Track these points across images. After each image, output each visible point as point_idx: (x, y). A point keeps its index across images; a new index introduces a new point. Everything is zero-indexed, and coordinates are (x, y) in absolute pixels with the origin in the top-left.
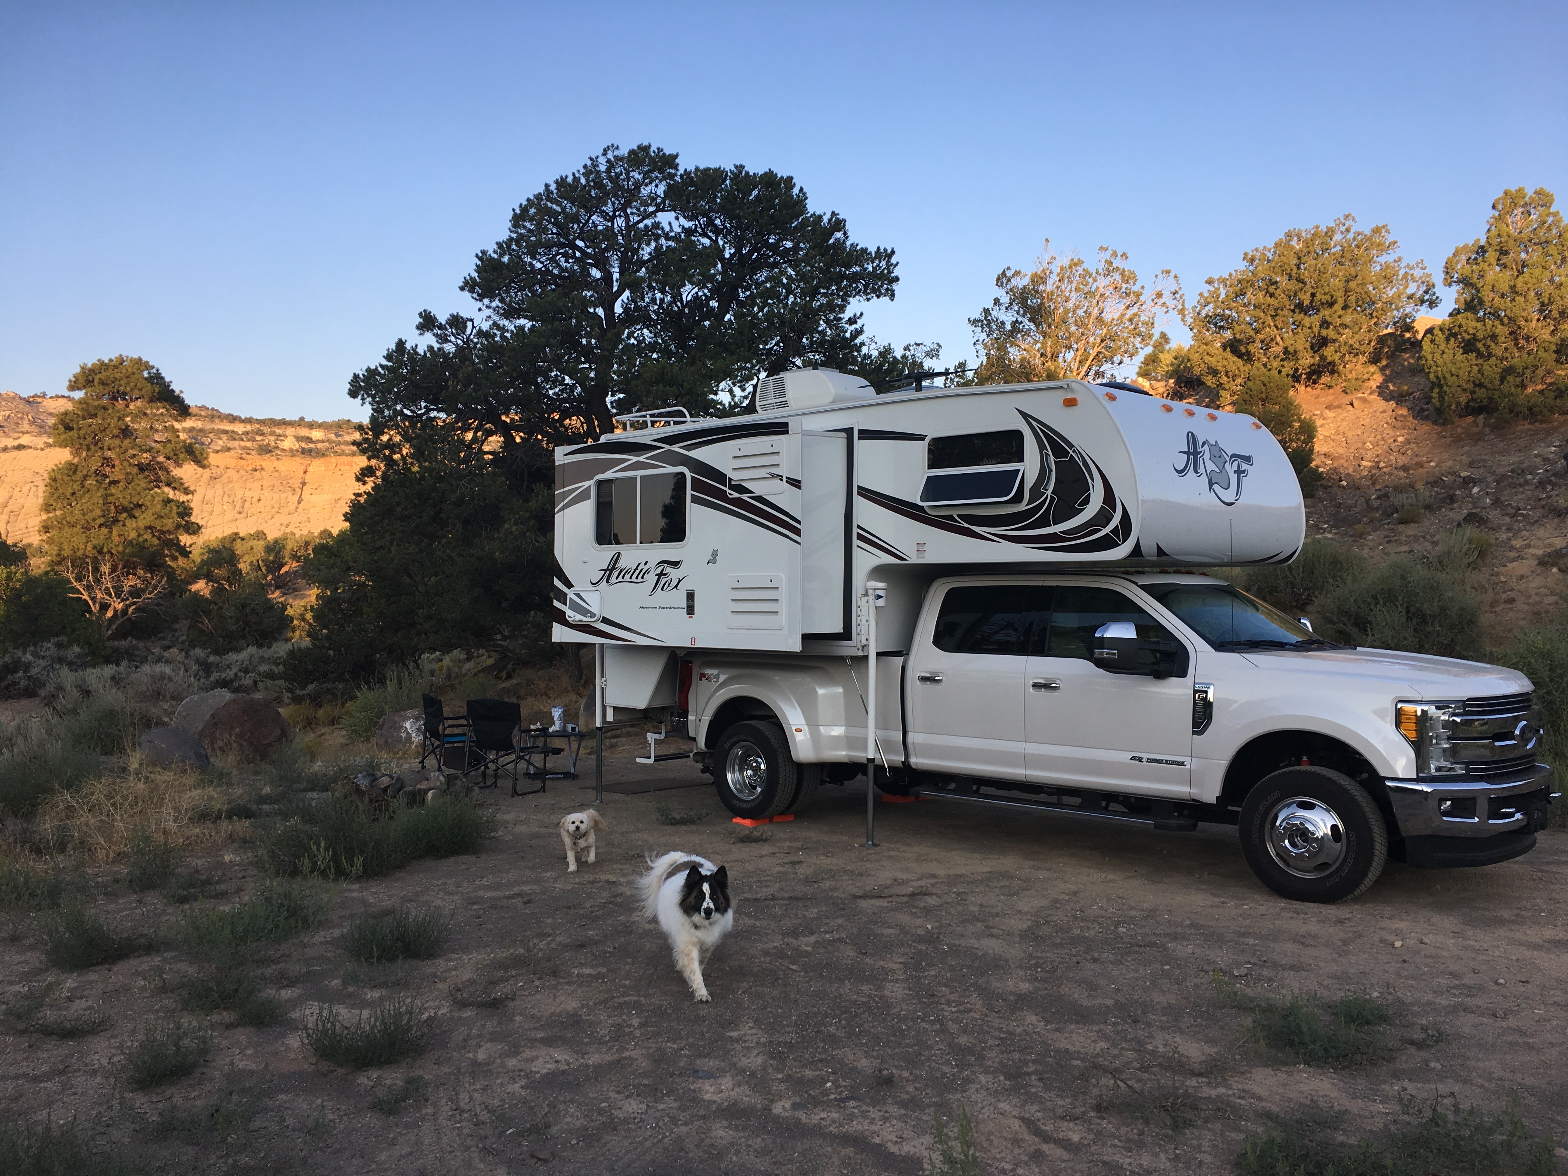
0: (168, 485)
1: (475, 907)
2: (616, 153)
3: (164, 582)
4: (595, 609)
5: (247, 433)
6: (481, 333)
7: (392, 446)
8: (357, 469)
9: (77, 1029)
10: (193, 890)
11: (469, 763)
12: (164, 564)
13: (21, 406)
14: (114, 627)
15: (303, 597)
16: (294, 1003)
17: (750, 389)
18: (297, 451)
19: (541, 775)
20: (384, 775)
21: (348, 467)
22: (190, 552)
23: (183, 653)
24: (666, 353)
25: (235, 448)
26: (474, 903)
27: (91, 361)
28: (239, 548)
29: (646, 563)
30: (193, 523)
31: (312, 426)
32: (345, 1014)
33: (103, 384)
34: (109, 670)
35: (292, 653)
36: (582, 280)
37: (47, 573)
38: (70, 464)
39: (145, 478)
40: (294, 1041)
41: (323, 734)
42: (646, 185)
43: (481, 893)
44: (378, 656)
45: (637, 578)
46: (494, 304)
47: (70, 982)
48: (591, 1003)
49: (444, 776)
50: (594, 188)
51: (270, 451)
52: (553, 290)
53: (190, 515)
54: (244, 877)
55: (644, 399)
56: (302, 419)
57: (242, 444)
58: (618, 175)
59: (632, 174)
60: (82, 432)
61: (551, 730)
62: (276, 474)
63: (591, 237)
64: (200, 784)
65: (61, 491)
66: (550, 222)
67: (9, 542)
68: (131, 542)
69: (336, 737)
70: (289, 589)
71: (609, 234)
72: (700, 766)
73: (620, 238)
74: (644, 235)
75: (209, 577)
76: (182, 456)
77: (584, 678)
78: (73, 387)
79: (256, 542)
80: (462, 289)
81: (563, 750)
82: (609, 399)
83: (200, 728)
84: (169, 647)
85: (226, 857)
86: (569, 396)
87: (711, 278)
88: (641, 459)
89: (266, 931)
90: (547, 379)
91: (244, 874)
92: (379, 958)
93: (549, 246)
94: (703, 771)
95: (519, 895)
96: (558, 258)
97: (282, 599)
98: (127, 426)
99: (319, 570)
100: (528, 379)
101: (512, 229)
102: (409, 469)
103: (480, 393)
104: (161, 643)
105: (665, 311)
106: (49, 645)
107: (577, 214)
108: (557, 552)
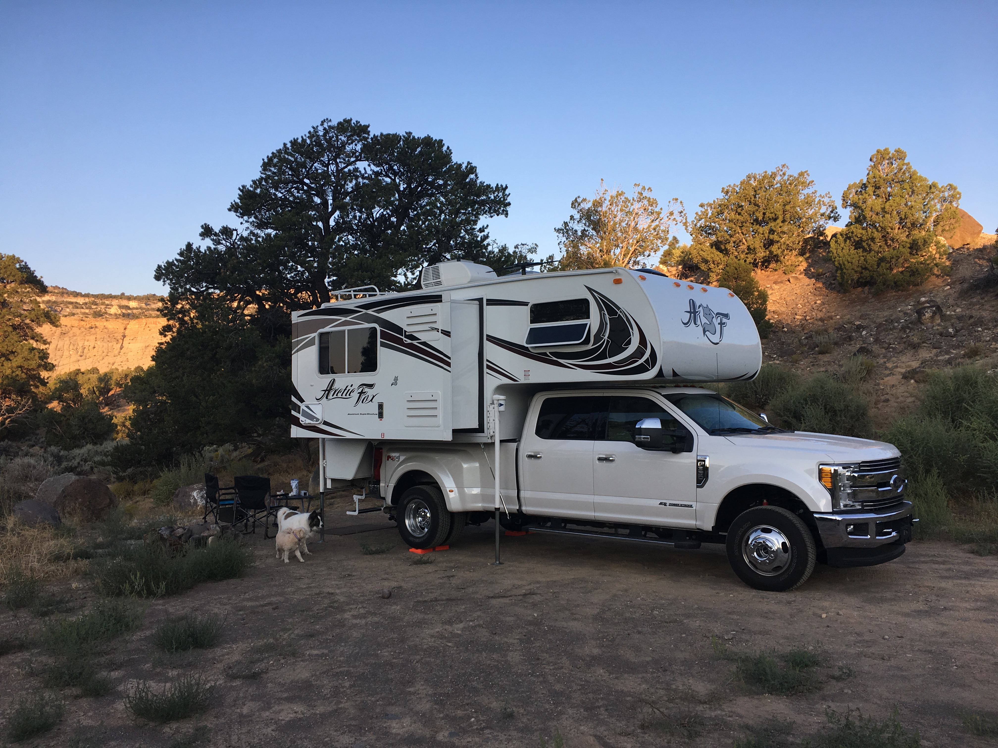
0: (33, 338)
1: (241, 613)
2: (329, 124)
3: (29, 403)
4: (319, 416)
5: (86, 304)
6: (242, 239)
7: (183, 311)
8: (160, 327)
10: (51, 608)
11: (236, 518)
12: (30, 391)
15: (124, 411)
16: (120, 680)
17: (417, 273)
18: (120, 315)
20: (179, 528)
21: (154, 325)
22: (48, 383)
23: (43, 450)
24: (363, 251)
25: (78, 314)
26: (240, 610)
28: (81, 379)
29: (352, 386)
30: (49, 363)
31: (129, 298)
32: (155, 687)
35: (116, 448)
36: (308, 204)
39: (17, 334)
40: (120, 706)
41: (138, 501)
42: (349, 144)
43: (245, 603)
44: (175, 448)
45: (346, 395)
46: (251, 220)
48: (318, 673)
49: (219, 527)
50: (315, 146)
51: (102, 315)
52: (289, 211)
53: (47, 358)
54: (85, 598)
55: (349, 280)
56: (123, 294)
57: (83, 310)
58: (331, 138)
59: (340, 137)
61: (290, 495)
62: (106, 330)
63: (314, 177)
64: (55, 537)
66: (287, 167)
68: (7, 376)
69: (147, 503)
70: (114, 406)
71: (326, 175)
72: (388, 515)
73: (332, 177)
74: (348, 176)
75: (60, 399)
76: (42, 319)
77: (312, 460)
79: (92, 375)
80: (230, 210)
82: (326, 280)
83: (55, 499)
84: (33, 446)
85: (73, 585)
86: (300, 279)
87: (392, 203)
88: (348, 319)
89: (101, 633)
90: (286, 268)
91: (85, 595)
92: (177, 649)
93: (286, 182)
94: (390, 519)
95: (269, 604)
96: (292, 190)
97: (110, 413)
98: (5, 300)
99: (135, 393)
100: (274, 267)
101: (262, 172)
102: (195, 326)
103: (242, 277)
104: (27, 443)
105: (363, 224)
107: (305, 162)
108: (293, 380)
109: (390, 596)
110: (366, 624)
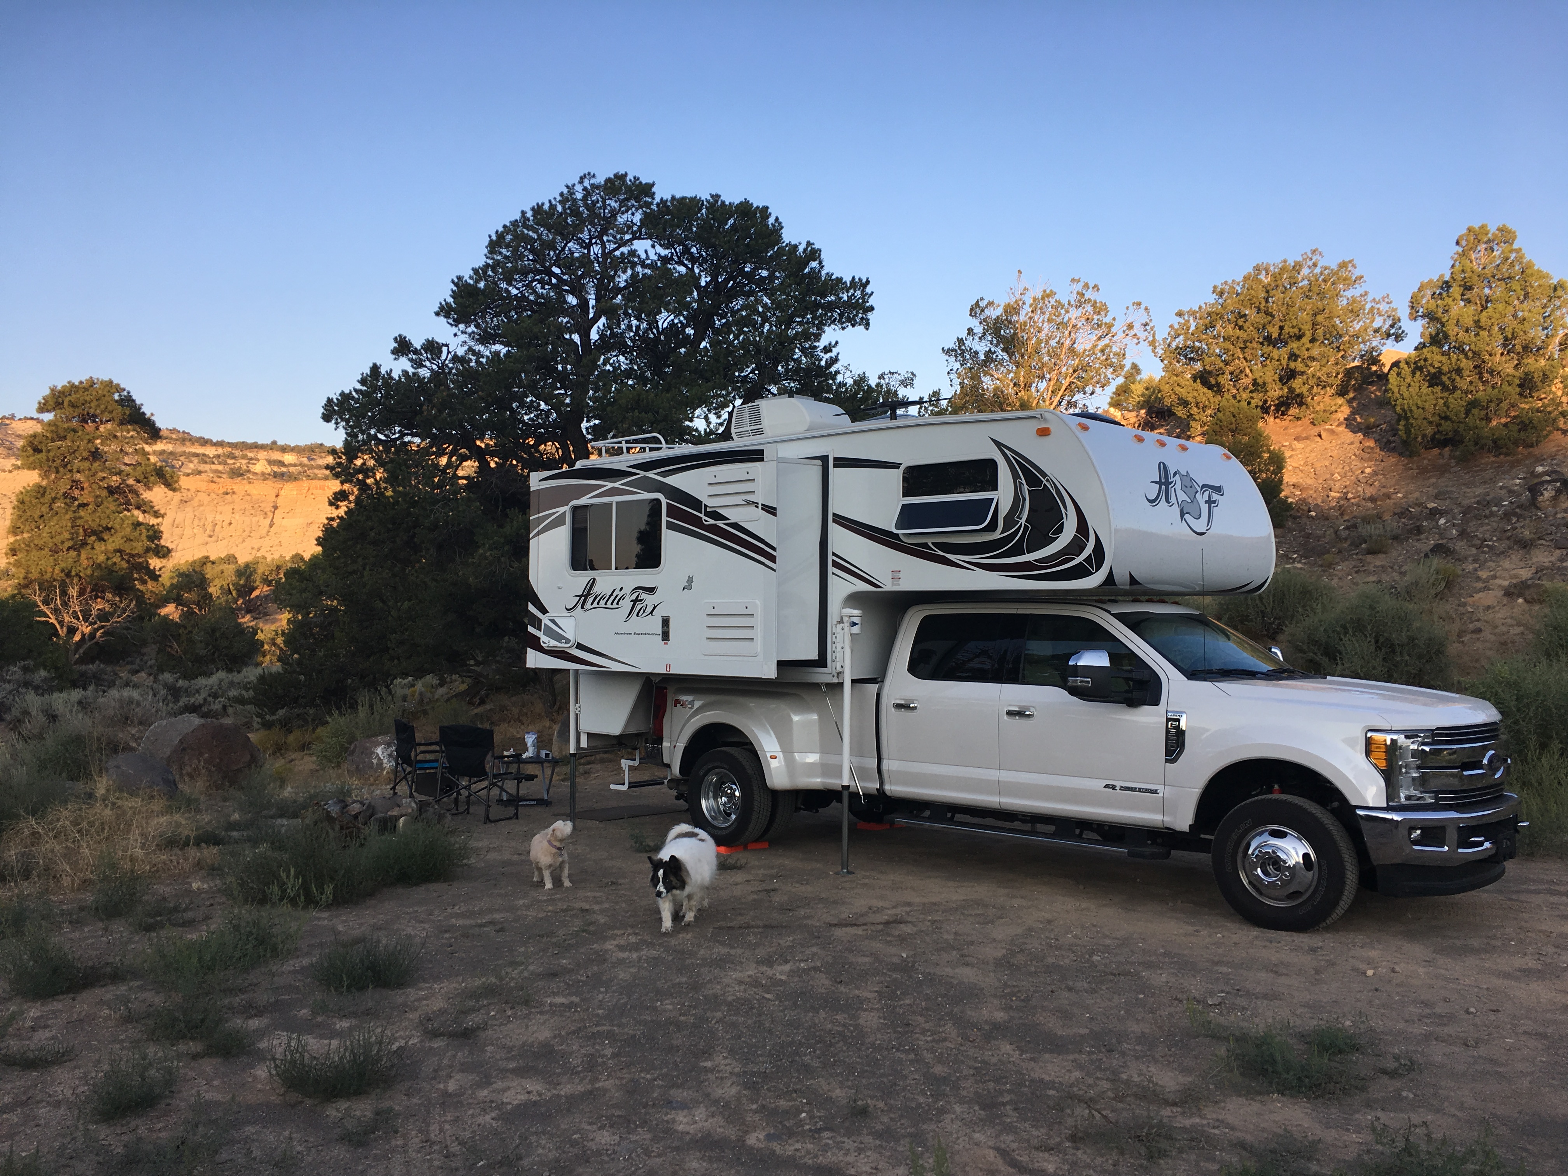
0: (138, 508)
1: (447, 935)
2: (592, 181)
3: (132, 606)
4: (570, 635)
5: (218, 456)
6: (456, 359)
7: (365, 470)
8: (330, 494)
9: (41, 1060)
10: (159, 918)
11: (441, 790)
12: (133, 588)
14: (81, 651)
15: (274, 621)
16: (261, 1033)
17: (725, 416)
18: (269, 474)
19: (514, 801)
20: (355, 802)
21: (321, 491)
22: (160, 576)
23: (152, 678)
24: (641, 379)
25: (206, 472)
26: (446, 932)
27: (61, 383)
28: (210, 572)
29: (621, 589)
30: (163, 547)
31: (284, 449)
32: (314, 1044)
33: (73, 406)
34: (76, 695)
35: (262, 678)
36: (558, 307)
37: (14, 596)
38: (39, 486)
39: (115, 501)
40: (261, 1072)
41: (292, 760)
42: (623, 213)
43: (453, 921)
44: (349, 680)
45: (612, 604)
46: (469, 330)
47: (34, 1011)
48: (563, 1033)
49: (415, 802)
50: (570, 215)
51: (242, 475)
52: (529, 316)
53: (160, 538)
54: (212, 905)
56: (274, 443)
57: (213, 467)
58: (594, 203)
59: (608, 202)
60: (51, 454)
61: (524, 756)
62: (248, 498)
63: (568, 264)
64: (168, 810)
65: (29, 513)
66: (526, 249)
68: (100, 565)
69: (306, 763)
70: (259, 613)
71: (585, 261)
72: (674, 793)
73: (596, 265)
74: (621, 262)
75: (179, 601)
76: (152, 479)
77: (558, 704)
78: (42, 409)
79: (226, 566)
80: (437, 314)
81: (536, 776)
82: (584, 425)
83: (168, 753)
84: (137, 672)
85: (193, 885)
86: (544, 422)
87: (687, 306)
88: (617, 485)
89: (234, 960)
90: (522, 405)
91: (211, 901)
92: (349, 988)
93: (524, 272)
94: (677, 798)
95: (492, 923)
96: (534, 284)
97: (253, 623)
98: (97, 449)
99: (291, 594)
100: (504, 404)
101: (488, 255)
102: (383, 493)
103: (455, 418)
104: (129, 667)
105: (641, 338)
106: (16, 669)
107: (553, 241)
108: (532, 578)
110: (640, 959)
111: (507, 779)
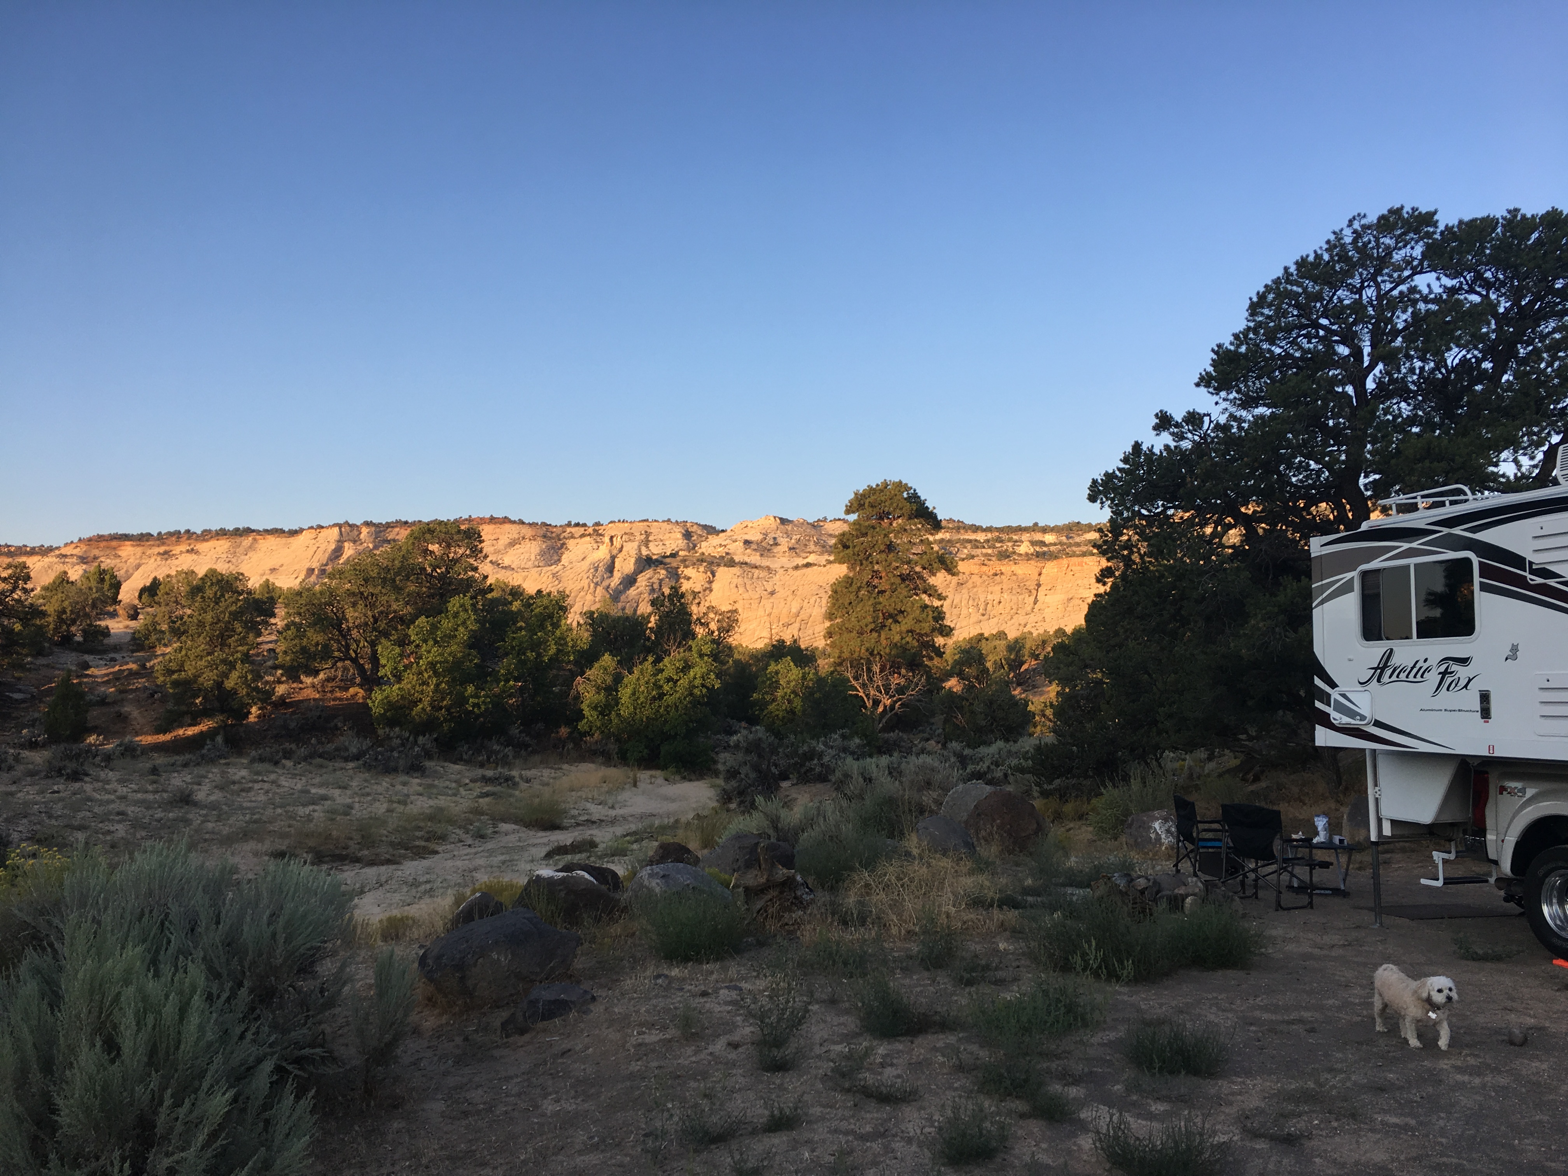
0: (925, 592)
1: (1253, 1028)
2: (1363, 222)
3: (923, 680)
4: (1365, 710)
5: (988, 541)
6: (1218, 427)
7: (1128, 545)
8: (1097, 570)
9: (892, 1096)
10: (974, 974)
11: (1227, 871)
12: (921, 665)
13: (808, 530)
14: (884, 720)
15: (1042, 694)
16: (1082, 1104)
17: (1540, 456)
18: (1032, 554)
19: (1306, 888)
20: (1140, 877)
21: (1079, 568)
22: (944, 653)
23: (940, 745)
24: (1428, 425)
25: (978, 556)
26: (1251, 1024)
27: (862, 488)
28: (985, 647)
29: (1426, 660)
30: (946, 626)
31: (1045, 530)
32: (1138, 1127)
33: (872, 506)
34: (884, 760)
35: (1038, 748)
36: (1328, 358)
37: (832, 673)
38: (847, 577)
39: (906, 587)
40: (1086, 1142)
41: (1070, 829)
42: (1400, 249)
43: (1257, 1013)
44: (1120, 753)
45: (1415, 677)
46: (1231, 397)
47: (882, 1050)
48: (1402, 1158)
49: (1201, 882)
50: (1338, 262)
51: (1009, 557)
52: (1294, 374)
53: (943, 619)
54: (1018, 967)
55: (1407, 478)
56: (1036, 524)
57: (984, 551)
58: (1365, 245)
59: (1382, 240)
60: (856, 549)
61: (1315, 841)
62: (1014, 578)
63: (1336, 313)
64: (971, 873)
65: (840, 601)
66: (1290, 305)
67: (803, 647)
68: (896, 644)
69: (1084, 833)
70: (1028, 686)
71: (1358, 307)
72: (1502, 893)
73: (1370, 309)
74: (1399, 302)
75: (961, 675)
76: (935, 565)
78: (848, 511)
79: (998, 642)
80: (1197, 385)
81: (1332, 864)
82: (1362, 481)
83: (965, 818)
84: (928, 740)
85: (1000, 945)
86: (1315, 482)
87: (1484, 338)
88: (1414, 545)
89: (1048, 1024)
90: (1289, 466)
91: (1017, 963)
92: (1161, 1069)
93: (1288, 329)
94: (1506, 900)
95: (1301, 1021)
96: (1299, 340)
97: (1023, 696)
98: (891, 542)
99: (1059, 668)
100: (1269, 468)
101: (1250, 318)
102: (1147, 568)
103: (1220, 486)
104: (921, 735)
105: (1426, 380)
106: (836, 736)
107: (1321, 292)
108: (1317, 650)
109: (1524, 1043)
110: (1484, 1086)
111: (1298, 865)
